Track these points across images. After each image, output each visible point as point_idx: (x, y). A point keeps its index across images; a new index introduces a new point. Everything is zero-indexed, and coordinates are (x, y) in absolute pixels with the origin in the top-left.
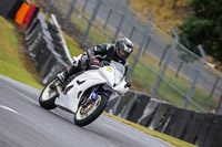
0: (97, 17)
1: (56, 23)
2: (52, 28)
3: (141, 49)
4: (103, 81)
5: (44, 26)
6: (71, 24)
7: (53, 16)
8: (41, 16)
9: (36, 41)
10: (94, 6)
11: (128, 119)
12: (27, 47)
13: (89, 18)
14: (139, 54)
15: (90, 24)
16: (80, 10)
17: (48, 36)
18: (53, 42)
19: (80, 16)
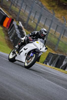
0: (40, 21)
1: (22, 25)
2: (20, 28)
3: (61, 35)
4: (35, 48)
5: (16, 27)
6: (28, 26)
7: (20, 22)
8: (15, 23)
9: (13, 34)
10: (38, 17)
11: (56, 67)
12: (9, 37)
13: (36, 22)
14: (60, 37)
15: (37, 25)
16: (32, 19)
17: (18, 31)
18: (20, 34)
19: (32, 22)
